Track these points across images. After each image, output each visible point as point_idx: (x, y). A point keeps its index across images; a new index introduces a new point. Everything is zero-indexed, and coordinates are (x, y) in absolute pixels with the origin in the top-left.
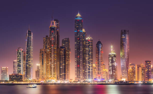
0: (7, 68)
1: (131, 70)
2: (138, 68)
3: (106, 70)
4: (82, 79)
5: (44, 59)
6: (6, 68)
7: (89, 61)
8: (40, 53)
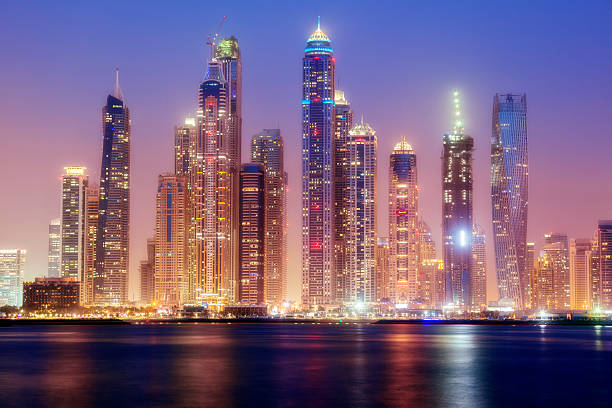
0: (23, 252)
1: (547, 262)
2: (581, 252)
3: (437, 264)
4: (331, 301)
5: (173, 215)
6: (19, 252)
7: (362, 223)
8: (159, 191)
